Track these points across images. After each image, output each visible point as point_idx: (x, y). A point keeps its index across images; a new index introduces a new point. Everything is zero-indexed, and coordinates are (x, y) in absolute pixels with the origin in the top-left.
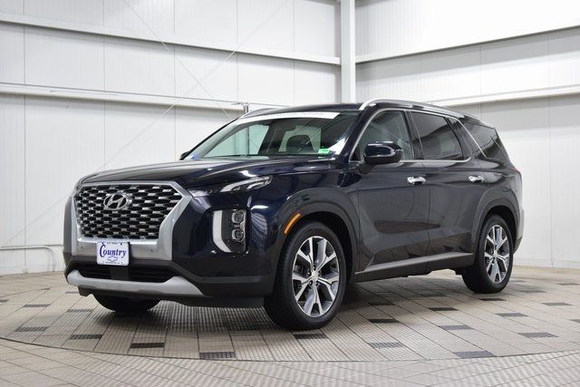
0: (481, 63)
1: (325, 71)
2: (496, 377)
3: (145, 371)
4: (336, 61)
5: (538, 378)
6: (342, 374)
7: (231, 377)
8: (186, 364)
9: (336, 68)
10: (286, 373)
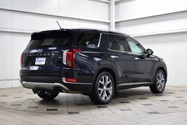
0: (154, 22)
1: (105, 25)
2: (158, 120)
3: (49, 118)
4: (109, 21)
5: (171, 120)
6: (110, 119)
7: (76, 120)
8: (62, 116)
9: (109, 24)
10: (93, 118)
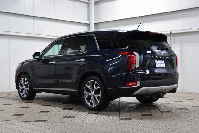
0: (135, 24)
2: (139, 126)
3: (23, 127)
4: (88, 22)
7: (52, 128)
8: (37, 124)
9: (88, 25)
10: (71, 126)
